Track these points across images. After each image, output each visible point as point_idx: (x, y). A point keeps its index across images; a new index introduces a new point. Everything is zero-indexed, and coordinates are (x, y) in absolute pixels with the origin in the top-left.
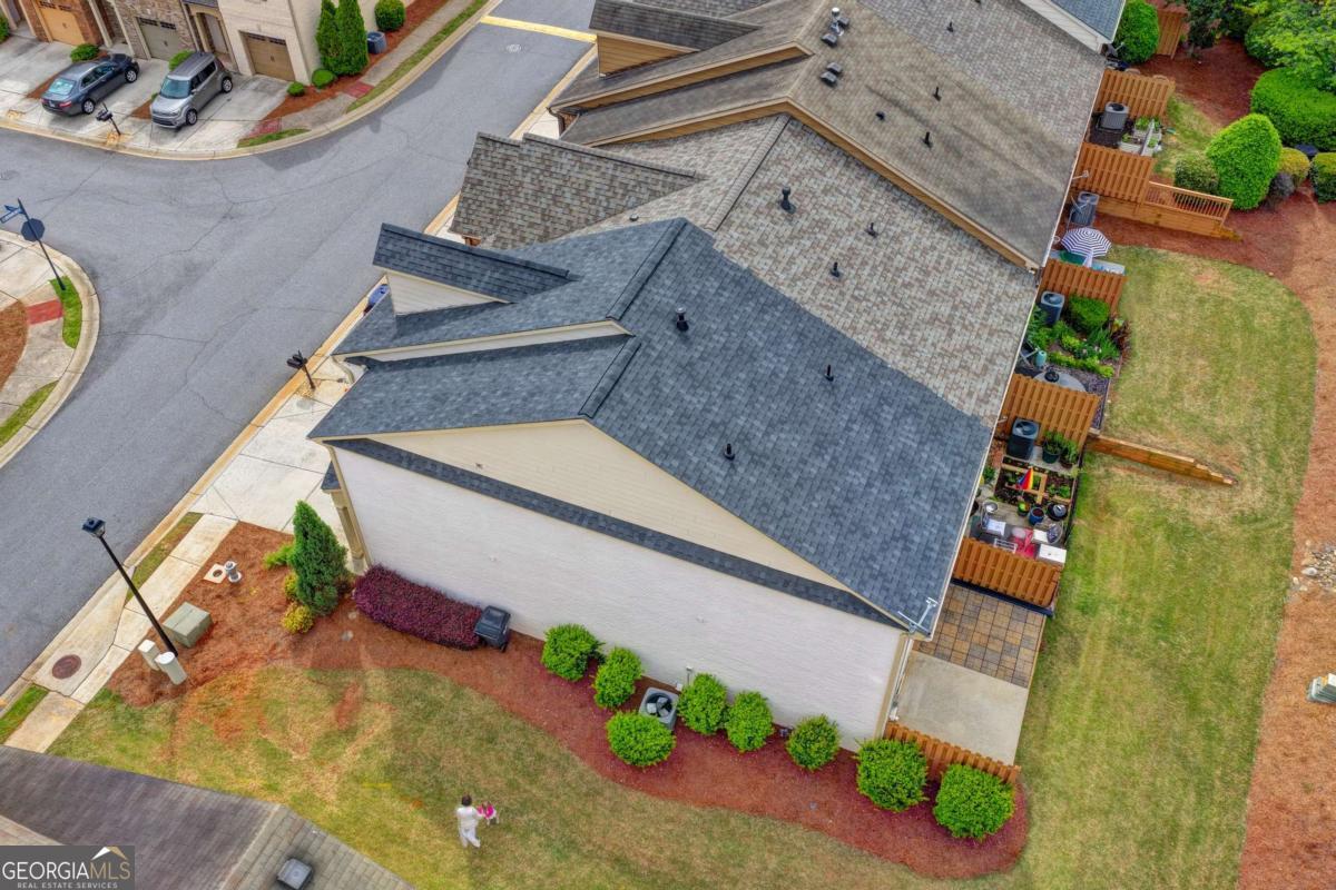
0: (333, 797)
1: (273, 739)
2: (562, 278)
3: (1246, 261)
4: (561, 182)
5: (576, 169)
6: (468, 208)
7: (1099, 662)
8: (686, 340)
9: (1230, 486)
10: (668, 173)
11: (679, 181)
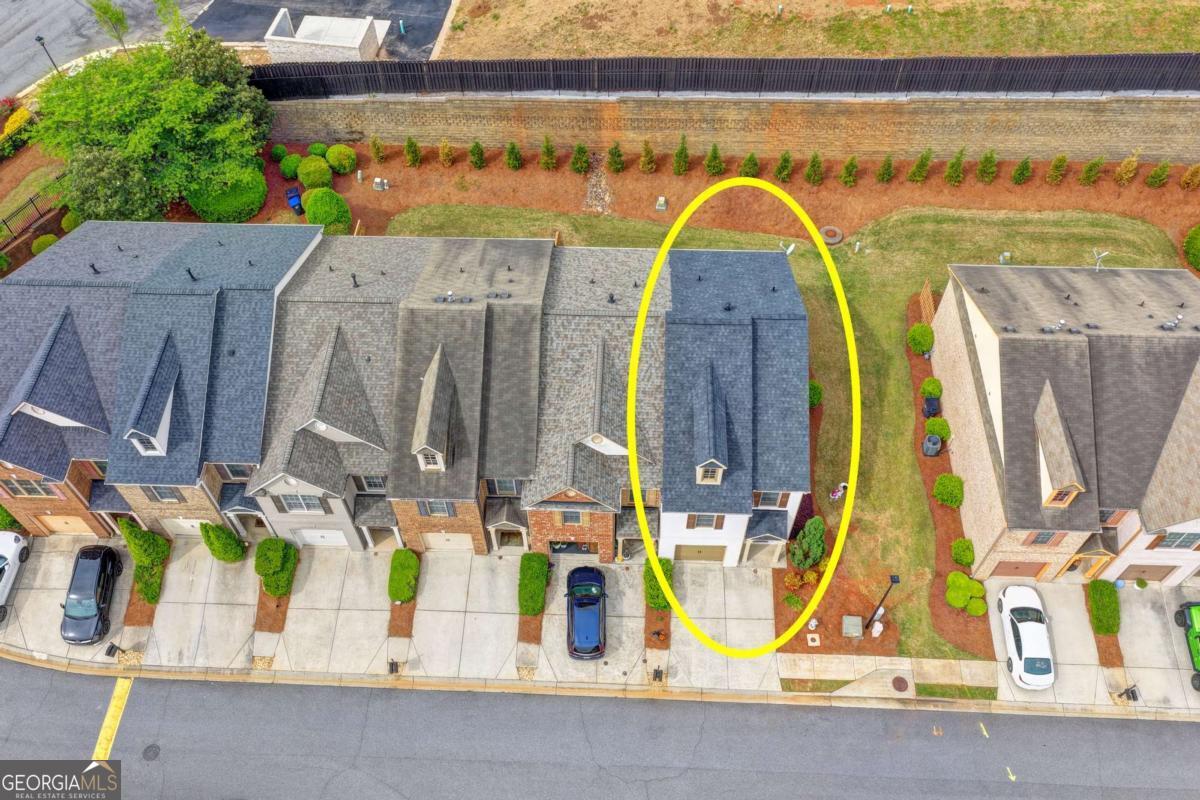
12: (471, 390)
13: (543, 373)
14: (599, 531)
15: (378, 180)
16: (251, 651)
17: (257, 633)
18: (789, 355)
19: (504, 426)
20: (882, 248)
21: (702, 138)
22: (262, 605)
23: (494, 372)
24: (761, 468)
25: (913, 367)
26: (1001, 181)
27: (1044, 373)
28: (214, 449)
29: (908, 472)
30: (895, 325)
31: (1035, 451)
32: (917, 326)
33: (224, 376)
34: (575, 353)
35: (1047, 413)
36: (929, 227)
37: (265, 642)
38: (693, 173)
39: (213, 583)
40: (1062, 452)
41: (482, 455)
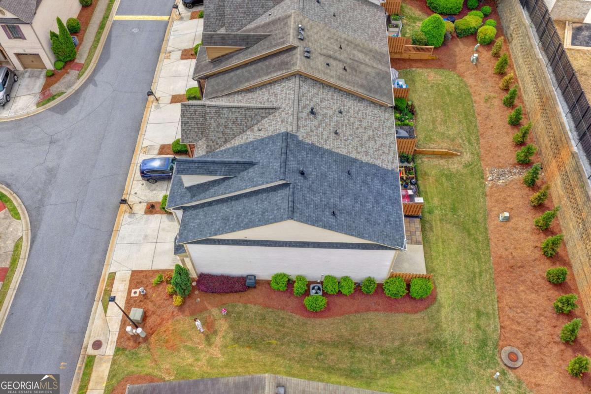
0: (220, 355)
1: (189, 344)
2: (252, 164)
3: (441, 66)
4: (226, 120)
5: (230, 114)
6: (186, 133)
7: (439, 228)
8: (305, 178)
9: (460, 155)
10: (266, 109)
11: (271, 111)
16: (173, 51)
17: (181, 51)
37: (177, 55)
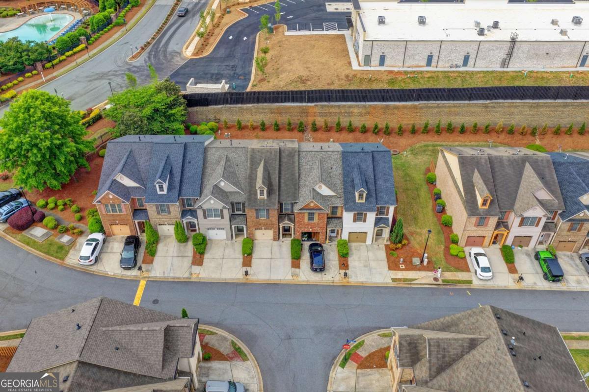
12: (275, 173)
13: (299, 170)
14: (321, 225)
15: (226, 134)
16: (191, 272)
17: (192, 266)
18: (385, 163)
19: (286, 185)
20: (414, 155)
21: (345, 119)
22: (194, 257)
23: (282, 168)
24: (379, 198)
25: (429, 187)
26: (455, 133)
27: (474, 167)
28: (183, 192)
29: (432, 218)
30: (422, 176)
31: (474, 190)
32: (430, 173)
33: (187, 170)
34: (310, 163)
35: (477, 178)
36: (430, 148)
37: (196, 269)
38: (342, 132)
39: (175, 249)
40: (483, 187)
41: (279, 195)
